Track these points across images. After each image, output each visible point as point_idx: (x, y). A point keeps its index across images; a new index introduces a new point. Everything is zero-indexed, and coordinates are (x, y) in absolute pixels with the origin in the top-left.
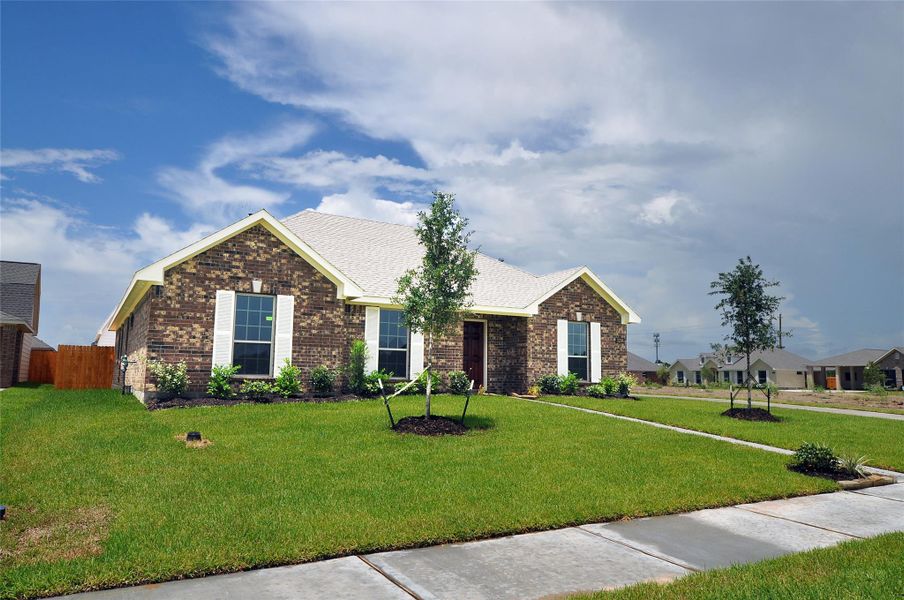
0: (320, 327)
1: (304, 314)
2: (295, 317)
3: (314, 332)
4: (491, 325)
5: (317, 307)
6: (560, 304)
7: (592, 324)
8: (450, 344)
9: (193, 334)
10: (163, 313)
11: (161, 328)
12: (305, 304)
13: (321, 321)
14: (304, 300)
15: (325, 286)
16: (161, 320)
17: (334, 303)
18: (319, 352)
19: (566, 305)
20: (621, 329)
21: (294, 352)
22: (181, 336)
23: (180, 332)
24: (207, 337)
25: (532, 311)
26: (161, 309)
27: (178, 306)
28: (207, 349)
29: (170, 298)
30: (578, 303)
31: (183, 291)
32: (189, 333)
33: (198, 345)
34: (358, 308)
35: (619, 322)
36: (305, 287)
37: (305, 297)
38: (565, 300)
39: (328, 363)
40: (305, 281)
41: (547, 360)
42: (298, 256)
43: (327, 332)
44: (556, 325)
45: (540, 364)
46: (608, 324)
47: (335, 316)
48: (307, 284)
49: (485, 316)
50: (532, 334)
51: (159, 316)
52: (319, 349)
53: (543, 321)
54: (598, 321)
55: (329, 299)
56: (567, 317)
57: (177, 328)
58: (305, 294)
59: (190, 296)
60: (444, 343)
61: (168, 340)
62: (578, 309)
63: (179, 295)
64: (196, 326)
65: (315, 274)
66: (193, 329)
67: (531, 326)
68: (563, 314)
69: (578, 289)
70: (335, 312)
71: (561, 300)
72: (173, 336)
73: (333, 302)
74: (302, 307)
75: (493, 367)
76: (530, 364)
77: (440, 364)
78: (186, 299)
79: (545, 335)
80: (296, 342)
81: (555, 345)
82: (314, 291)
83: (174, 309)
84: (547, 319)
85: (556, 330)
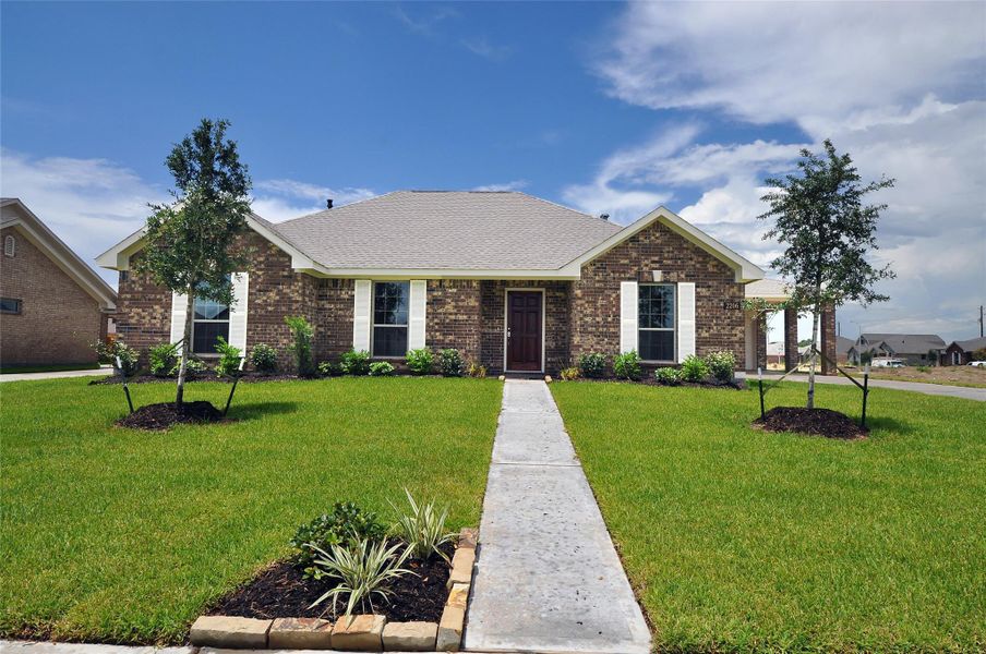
0: (277, 304)
1: (260, 291)
2: (250, 294)
3: (270, 308)
4: (550, 294)
5: (273, 282)
6: (626, 262)
7: (680, 284)
8: (460, 317)
9: (154, 314)
10: (129, 296)
11: (127, 310)
12: (260, 280)
13: (278, 298)
14: (259, 276)
15: (281, 259)
16: (127, 303)
17: (292, 277)
18: (276, 330)
19: (637, 262)
20: (735, 289)
21: (248, 330)
22: (144, 318)
23: (143, 314)
24: (166, 318)
25: (573, 272)
26: (127, 293)
27: (141, 289)
28: (166, 329)
29: (134, 282)
30: (656, 259)
31: (145, 275)
32: (150, 314)
33: (158, 325)
34: (346, 282)
35: (730, 281)
36: (261, 263)
37: (260, 273)
38: (634, 254)
39: (285, 341)
40: (259, 256)
41: (605, 335)
42: (254, 231)
43: (284, 309)
44: (619, 289)
45: (592, 340)
46: (710, 283)
47: (293, 291)
48: (262, 259)
49: (541, 283)
50: (579, 302)
51: (125, 299)
52: (276, 327)
53: (597, 285)
54: (691, 281)
55: (285, 273)
56: (638, 277)
57: (140, 310)
58: (261, 270)
59: (151, 279)
60: (453, 317)
61: (133, 321)
62: (657, 265)
63: (141, 278)
64: (156, 307)
65: (270, 248)
66: (155, 310)
67: (578, 292)
68: (632, 273)
69: (657, 238)
70: (293, 287)
71: (627, 256)
72: (136, 318)
73: (290, 277)
74: (257, 283)
75: (553, 345)
76: (576, 340)
77: (447, 341)
78: (148, 282)
79: (600, 303)
80: (251, 319)
81: (617, 315)
82: (269, 265)
83: (138, 292)
84: (605, 281)
85: (618, 297)
